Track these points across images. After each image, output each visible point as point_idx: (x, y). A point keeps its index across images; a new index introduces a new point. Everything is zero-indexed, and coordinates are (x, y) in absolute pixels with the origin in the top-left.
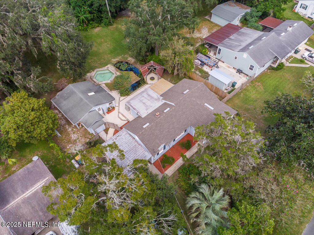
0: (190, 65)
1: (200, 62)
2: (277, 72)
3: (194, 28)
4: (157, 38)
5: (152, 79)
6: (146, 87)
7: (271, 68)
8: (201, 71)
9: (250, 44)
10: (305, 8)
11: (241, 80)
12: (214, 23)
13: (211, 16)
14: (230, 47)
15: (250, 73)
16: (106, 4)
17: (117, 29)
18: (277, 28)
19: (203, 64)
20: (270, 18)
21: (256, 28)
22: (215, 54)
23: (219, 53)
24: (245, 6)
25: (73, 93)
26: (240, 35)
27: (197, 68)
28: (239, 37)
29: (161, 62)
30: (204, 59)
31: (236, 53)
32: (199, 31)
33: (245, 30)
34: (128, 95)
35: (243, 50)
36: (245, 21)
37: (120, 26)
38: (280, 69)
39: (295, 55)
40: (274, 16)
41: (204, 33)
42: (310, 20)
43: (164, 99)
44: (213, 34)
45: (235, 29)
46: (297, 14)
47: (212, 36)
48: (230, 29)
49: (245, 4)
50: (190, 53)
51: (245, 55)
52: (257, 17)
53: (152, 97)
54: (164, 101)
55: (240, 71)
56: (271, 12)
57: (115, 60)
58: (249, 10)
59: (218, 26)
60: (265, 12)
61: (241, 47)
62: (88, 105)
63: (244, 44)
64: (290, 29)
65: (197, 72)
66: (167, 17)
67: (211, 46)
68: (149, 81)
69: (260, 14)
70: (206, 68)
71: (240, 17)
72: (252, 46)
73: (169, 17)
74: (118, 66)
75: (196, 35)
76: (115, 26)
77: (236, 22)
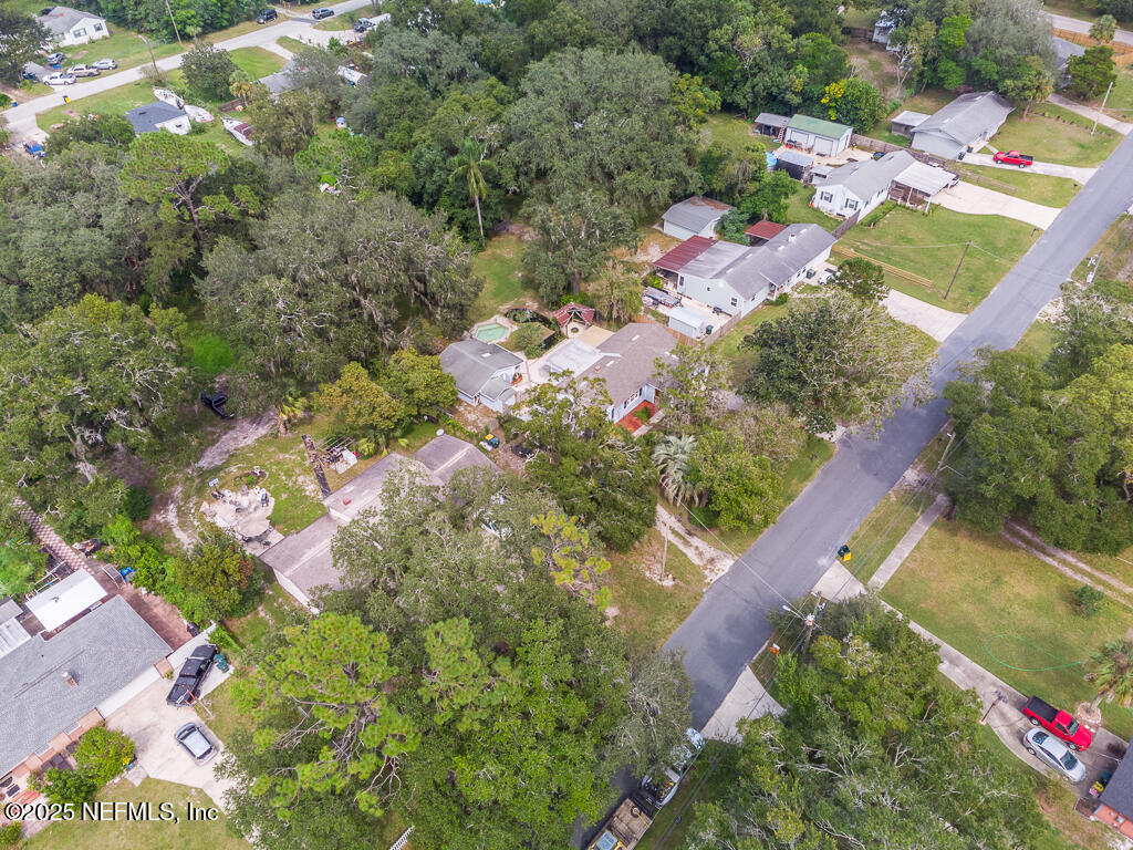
0: (636, 302)
1: (652, 301)
2: (779, 308)
3: (636, 247)
4: (583, 263)
5: (575, 330)
6: (566, 342)
7: (767, 303)
8: (655, 314)
9: (729, 267)
10: (829, 199)
11: (719, 323)
12: (670, 237)
13: (662, 226)
14: (699, 273)
15: (733, 311)
16: (477, 215)
17: (495, 257)
18: (775, 239)
19: (657, 302)
20: (764, 222)
21: (740, 242)
22: (675, 286)
23: (681, 284)
24: (722, 205)
25: (459, 355)
26: (713, 254)
27: (647, 311)
28: (712, 257)
29: (585, 301)
30: (658, 295)
31: (706, 282)
32: (645, 251)
33: (722, 245)
34: (539, 356)
35: (717, 276)
36: (722, 229)
37: (498, 252)
38: (782, 303)
39: (807, 281)
40: (770, 219)
41: (653, 253)
42: (840, 219)
43: (602, 351)
44: (668, 254)
45: (706, 244)
46: (817, 210)
47: (668, 257)
48: (697, 245)
49: (721, 200)
50: (635, 283)
51: (721, 283)
52: (741, 222)
53: (583, 351)
54: (603, 354)
55: (717, 310)
56: (765, 212)
57: (505, 308)
58: (726, 212)
59: (678, 240)
60: (754, 213)
61: (714, 273)
62: (487, 368)
63: (719, 268)
64: (792, 239)
65: (649, 316)
66: (595, 232)
67: (668, 274)
68: (570, 334)
69: (746, 216)
70: (662, 309)
71: (713, 224)
72: (731, 270)
73: (598, 232)
74: (513, 315)
75: (640, 258)
76: (489, 251)
77: (708, 232)
